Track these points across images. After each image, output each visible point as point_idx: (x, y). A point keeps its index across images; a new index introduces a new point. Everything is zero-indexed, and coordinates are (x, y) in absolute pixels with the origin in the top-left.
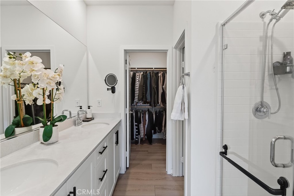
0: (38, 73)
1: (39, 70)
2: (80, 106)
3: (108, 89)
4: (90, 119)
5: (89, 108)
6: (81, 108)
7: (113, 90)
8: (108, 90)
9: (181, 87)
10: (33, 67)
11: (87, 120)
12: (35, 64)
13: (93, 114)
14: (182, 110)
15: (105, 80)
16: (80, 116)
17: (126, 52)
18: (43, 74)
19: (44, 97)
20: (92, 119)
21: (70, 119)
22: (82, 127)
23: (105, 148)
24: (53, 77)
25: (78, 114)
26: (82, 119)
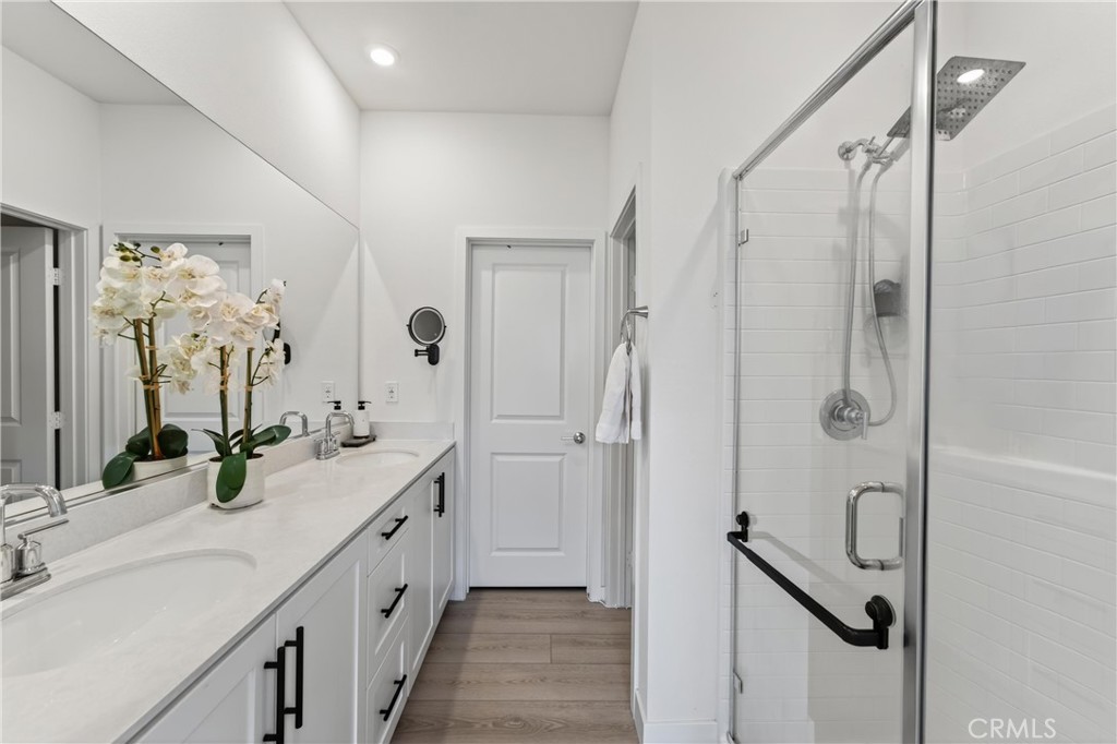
0: (208, 305)
1: (210, 296)
2: (336, 402)
3: (417, 353)
4: (364, 440)
5: (361, 408)
6: (338, 408)
7: (433, 356)
8: (416, 355)
9: (622, 347)
10: (193, 288)
11: (355, 442)
12: (198, 279)
13: (371, 428)
14: (626, 417)
15: (410, 326)
16: (333, 430)
17: (473, 244)
18: (222, 307)
19: (222, 374)
20: (370, 439)
21: (304, 438)
22: (337, 462)
23: (401, 522)
24: (252, 317)
25: (328, 423)
26: (339, 439)
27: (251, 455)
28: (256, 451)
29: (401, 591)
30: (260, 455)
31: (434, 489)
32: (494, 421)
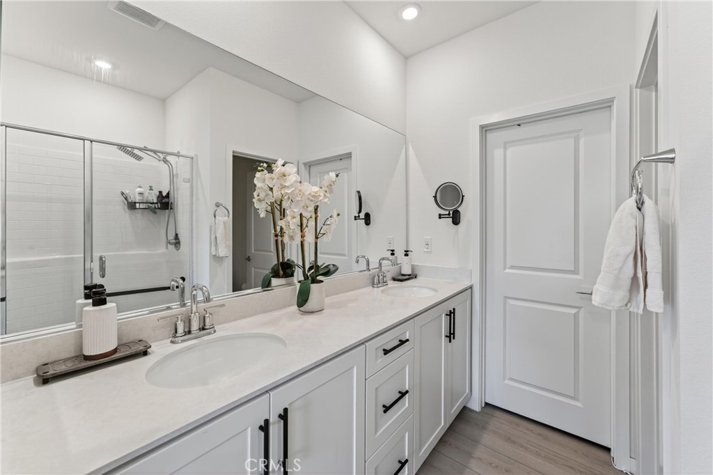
0: (289, 192)
1: (292, 186)
2: (392, 251)
3: (440, 216)
4: (407, 277)
5: (406, 255)
6: (393, 254)
7: (456, 218)
8: (440, 218)
10: (284, 182)
11: (401, 278)
12: (287, 177)
13: (413, 268)
15: (435, 197)
16: (383, 268)
17: (484, 129)
18: (297, 191)
19: (301, 231)
20: (412, 276)
21: (367, 272)
23: (402, 342)
24: (313, 196)
25: (380, 264)
26: (389, 276)
27: (314, 281)
28: (319, 278)
29: (403, 394)
30: (322, 281)
31: (444, 321)
32: (507, 271)
